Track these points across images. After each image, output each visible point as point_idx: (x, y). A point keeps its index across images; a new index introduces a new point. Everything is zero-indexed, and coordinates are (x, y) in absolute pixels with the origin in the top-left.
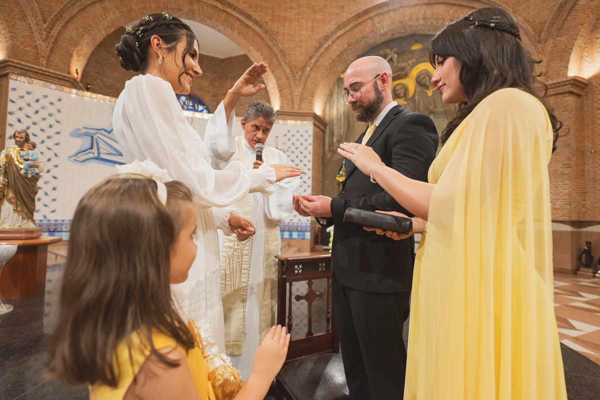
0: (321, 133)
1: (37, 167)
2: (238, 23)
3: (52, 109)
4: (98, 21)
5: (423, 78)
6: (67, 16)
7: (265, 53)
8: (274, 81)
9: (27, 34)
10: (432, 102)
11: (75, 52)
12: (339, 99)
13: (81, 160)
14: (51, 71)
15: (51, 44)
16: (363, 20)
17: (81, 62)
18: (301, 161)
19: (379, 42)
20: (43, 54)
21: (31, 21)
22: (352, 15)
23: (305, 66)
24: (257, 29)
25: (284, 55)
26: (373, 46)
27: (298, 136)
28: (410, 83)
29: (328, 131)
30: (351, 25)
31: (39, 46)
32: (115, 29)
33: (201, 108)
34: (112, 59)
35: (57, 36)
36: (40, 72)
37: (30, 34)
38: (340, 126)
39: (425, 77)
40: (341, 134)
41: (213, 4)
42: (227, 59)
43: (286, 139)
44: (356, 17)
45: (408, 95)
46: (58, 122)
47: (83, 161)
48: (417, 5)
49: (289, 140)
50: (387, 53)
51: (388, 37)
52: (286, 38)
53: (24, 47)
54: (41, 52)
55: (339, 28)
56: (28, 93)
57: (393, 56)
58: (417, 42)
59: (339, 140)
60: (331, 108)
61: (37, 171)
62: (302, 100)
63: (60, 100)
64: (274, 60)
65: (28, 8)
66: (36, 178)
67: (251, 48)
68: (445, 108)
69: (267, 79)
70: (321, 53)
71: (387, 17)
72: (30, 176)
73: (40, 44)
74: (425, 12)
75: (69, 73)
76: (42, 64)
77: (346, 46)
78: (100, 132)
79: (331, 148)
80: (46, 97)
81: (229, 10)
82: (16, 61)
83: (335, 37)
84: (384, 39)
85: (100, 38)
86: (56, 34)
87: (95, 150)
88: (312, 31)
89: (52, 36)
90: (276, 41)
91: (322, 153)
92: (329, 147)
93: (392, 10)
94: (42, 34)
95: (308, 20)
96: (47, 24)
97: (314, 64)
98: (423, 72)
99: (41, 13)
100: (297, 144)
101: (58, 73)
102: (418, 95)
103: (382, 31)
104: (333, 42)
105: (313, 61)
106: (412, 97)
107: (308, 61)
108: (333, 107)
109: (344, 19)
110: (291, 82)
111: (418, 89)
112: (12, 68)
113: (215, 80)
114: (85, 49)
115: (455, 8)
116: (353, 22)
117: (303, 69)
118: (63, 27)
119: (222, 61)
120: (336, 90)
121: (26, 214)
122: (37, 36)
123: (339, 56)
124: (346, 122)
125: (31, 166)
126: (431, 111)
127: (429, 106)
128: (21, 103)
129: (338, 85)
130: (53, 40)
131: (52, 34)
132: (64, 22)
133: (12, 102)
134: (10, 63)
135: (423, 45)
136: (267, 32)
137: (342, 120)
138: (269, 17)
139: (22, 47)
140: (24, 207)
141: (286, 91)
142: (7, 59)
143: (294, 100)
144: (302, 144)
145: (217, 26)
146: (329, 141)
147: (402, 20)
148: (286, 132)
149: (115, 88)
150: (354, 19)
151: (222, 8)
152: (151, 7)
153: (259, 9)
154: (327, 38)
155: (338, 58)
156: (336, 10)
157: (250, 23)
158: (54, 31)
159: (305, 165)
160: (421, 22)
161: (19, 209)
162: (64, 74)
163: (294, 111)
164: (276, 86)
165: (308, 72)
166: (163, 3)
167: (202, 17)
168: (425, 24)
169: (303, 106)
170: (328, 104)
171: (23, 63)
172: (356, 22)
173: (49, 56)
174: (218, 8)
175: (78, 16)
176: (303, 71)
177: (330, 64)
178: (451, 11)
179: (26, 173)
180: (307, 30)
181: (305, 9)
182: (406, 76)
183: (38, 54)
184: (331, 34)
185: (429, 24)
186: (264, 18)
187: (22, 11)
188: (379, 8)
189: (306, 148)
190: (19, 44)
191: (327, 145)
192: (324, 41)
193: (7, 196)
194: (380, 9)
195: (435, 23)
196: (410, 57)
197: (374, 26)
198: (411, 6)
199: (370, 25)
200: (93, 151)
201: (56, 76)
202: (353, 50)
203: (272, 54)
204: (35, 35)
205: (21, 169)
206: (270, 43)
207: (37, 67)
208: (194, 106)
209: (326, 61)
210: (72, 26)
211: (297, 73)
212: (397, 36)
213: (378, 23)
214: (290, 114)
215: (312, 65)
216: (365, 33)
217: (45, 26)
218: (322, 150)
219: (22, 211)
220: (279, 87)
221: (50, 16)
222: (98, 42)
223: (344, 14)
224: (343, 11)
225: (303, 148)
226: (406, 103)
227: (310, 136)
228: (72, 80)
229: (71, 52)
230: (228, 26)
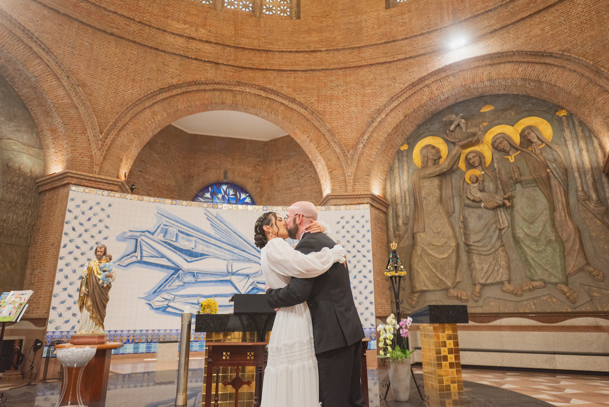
0: (382, 215)
1: (111, 276)
2: (282, 108)
3: (102, 215)
4: (147, 125)
5: (500, 143)
6: (120, 125)
7: (311, 134)
8: (323, 162)
9: (85, 146)
10: (516, 170)
11: (125, 156)
12: (401, 174)
13: (125, 265)
14: (103, 177)
15: (105, 152)
16: (419, 88)
17: (128, 165)
18: (359, 251)
19: (441, 108)
20: (97, 163)
21: (90, 133)
22: (406, 85)
23: (357, 144)
24: (302, 111)
25: (333, 135)
26: (434, 113)
27: (353, 222)
28: (485, 150)
29: (390, 213)
30: (405, 96)
31: (94, 155)
32: (162, 128)
33: (243, 196)
34: (155, 155)
35: (110, 144)
36: (93, 179)
37: (87, 146)
38: (406, 205)
39: (503, 141)
40: (408, 215)
41: (257, 93)
42: (271, 141)
43: (339, 226)
44: (411, 87)
45: (485, 163)
46: (107, 227)
47: (125, 266)
48: (479, 67)
49: (343, 227)
50: (452, 120)
51: (451, 101)
52: (333, 117)
53: (82, 157)
54: (96, 161)
55: (392, 99)
56: (83, 202)
57: (460, 121)
58: (486, 103)
59: (405, 222)
60: (393, 185)
61: (110, 280)
62: (355, 180)
63: (110, 205)
64: (323, 141)
65: (89, 122)
66: (109, 287)
67: (297, 131)
68: (533, 175)
69: (315, 160)
70: (374, 128)
71: (446, 83)
72: (105, 285)
73: (95, 153)
74: (490, 73)
75: (118, 177)
76: (96, 171)
77: (402, 118)
78: (144, 234)
79: (397, 233)
80: (98, 203)
81: (272, 97)
82: (74, 172)
83: (388, 110)
84: (446, 105)
85: (146, 138)
86: (110, 142)
87: (138, 254)
88: (362, 106)
89: (107, 145)
90: (323, 121)
91: (386, 239)
92: (394, 231)
93: (451, 75)
94: (98, 144)
95: (356, 96)
96: (103, 134)
97: (367, 140)
98: (498, 136)
99: (99, 125)
100: (353, 232)
101: (108, 178)
102: (498, 163)
103: (443, 98)
104: (387, 115)
105: (365, 137)
106: (489, 166)
107: (360, 138)
108: (395, 184)
109: (397, 90)
110: (342, 162)
111: (497, 156)
112: (69, 178)
113: (258, 165)
114: (133, 152)
115: (524, 66)
116: (408, 92)
117: (355, 147)
118: (116, 135)
119: (265, 144)
120: (397, 165)
121: (99, 321)
122: (93, 146)
123: (395, 128)
124: (412, 200)
125: (107, 277)
126: (516, 179)
127: (512, 174)
128: (77, 212)
129: (399, 160)
130: (106, 148)
131: (106, 143)
132: (118, 130)
133: (70, 211)
134: (69, 174)
135: (494, 106)
136: (313, 113)
137: (407, 198)
138: (315, 98)
139: (80, 158)
140: (98, 313)
141: (338, 172)
142: (67, 171)
143: (347, 181)
144: (358, 232)
145: (261, 113)
146: (393, 224)
147: (463, 84)
148: (339, 219)
149: (156, 184)
150: (408, 89)
151: (266, 96)
152: (196, 105)
153: (304, 91)
154: (379, 112)
155: (394, 131)
156: (387, 82)
157: (294, 106)
158: (108, 140)
159: (364, 256)
160: (487, 83)
161: (94, 315)
162: (114, 179)
163: (347, 194)
164: (326, 168)
165: (361, 149)
166: (207, 99)
167: (246, 107)
168: (492, 84)
169: (358, 186)
170: (388, 181)
171: (79, 173)
172: (411, 92)
173: (102, 164)
174: (261, 96)
175: (130, 123)
176: (356, 149)
177: (386, 138)
178: (520, 69)
179: (103, 283)
180: (356, 106)
181: (352, 85)
182: (478, 142)
183: (93, 162)
184: (383, 107)
185: (497, 84)
186: (309, 99)
187: (84, 126)
188: (435, 74)
189: (364, 236)
190: (77, 156)
191: (391, 229)
192: (377, 115)
193: (86, 304)
194: (437, 76)
195: (503, 83)
196: (480, 120)
197: (432, 93)
198: (472, 68)
199: (427, 93)
200: (136, 254)
201: (107, 181)
202: (411, 120)
203: (320, 134)
204: (92, 146)
205: (99, 279)
206: (317, 124)
207: (91, 175)
208: (235, 195)
209: (381, 135)
210: (124, 133)
211: (349, 152)
212: (462, 99)
213: (437, 90)
214: (343, 197)
215: (364, 141)
216: (423, 102)
217: (101, 137)
218: (385, 236)
219: (96, 318)
220: (328, 169)
221: (107, 126)
222: (145, 143)
223: (397, 85)
224: (395, 82)
225: (360, 235)
226: (483, 172)
227: (366, 222)
228: (120, 184)
229: (121, 157)
230: (271, 112)
